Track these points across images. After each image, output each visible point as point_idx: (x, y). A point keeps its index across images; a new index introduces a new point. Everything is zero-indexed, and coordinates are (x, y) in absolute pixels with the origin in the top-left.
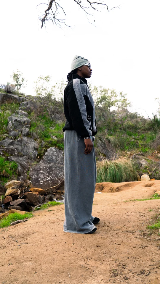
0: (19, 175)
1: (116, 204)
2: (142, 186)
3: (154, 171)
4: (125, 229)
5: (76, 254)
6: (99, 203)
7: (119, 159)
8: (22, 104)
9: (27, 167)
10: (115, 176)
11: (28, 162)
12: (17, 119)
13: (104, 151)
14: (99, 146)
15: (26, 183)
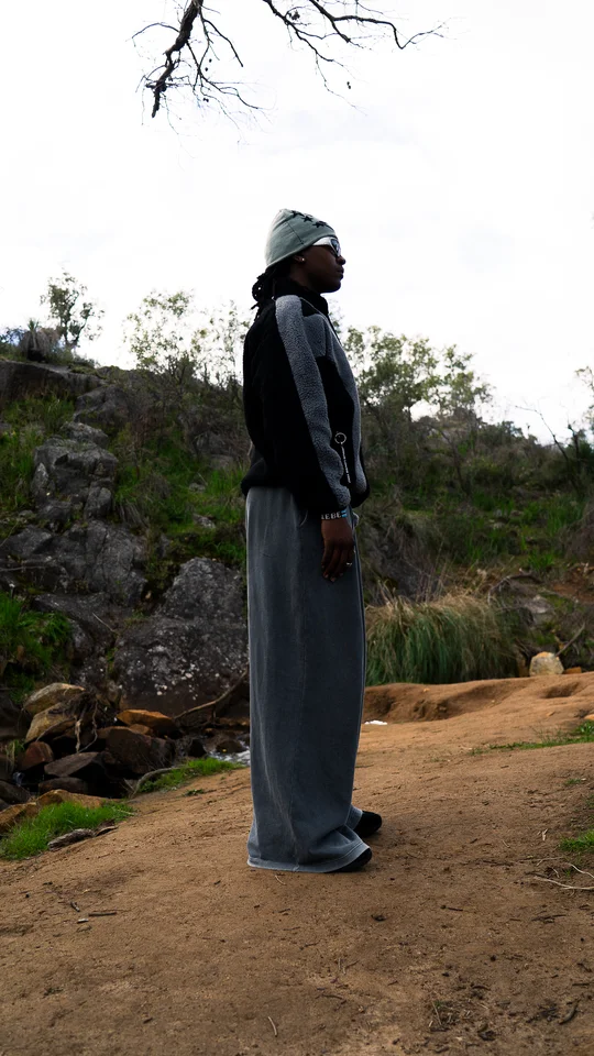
0: (78, 663)
1: (442, 763)
2: (537, 694)
3: (577, 641)
4: (479, 854)
5: (297, 947)
6: (376, 760)
7: (449, 598)
8: (85, 399)
9: (106, 633)
10: (435, 661)
12: (66, 456)
13: (391, 569)
14: (371, 550)
15: (105, 691)
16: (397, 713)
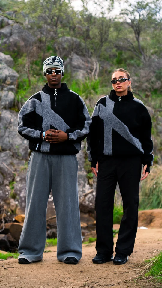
8: (0, 33)
9: (9, 174)
11: (12, 164)
15: (9, 204)
16: (155, 224)
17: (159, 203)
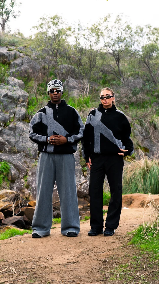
0: (13, 181)
8: (14, 64)
9: (23, 170)
11: (25, 162)
12: (7, 94)
13: (146, 144)
14: (137, 135)
15: (24, 193)
16: (134, 205)
17: (137, 189)
